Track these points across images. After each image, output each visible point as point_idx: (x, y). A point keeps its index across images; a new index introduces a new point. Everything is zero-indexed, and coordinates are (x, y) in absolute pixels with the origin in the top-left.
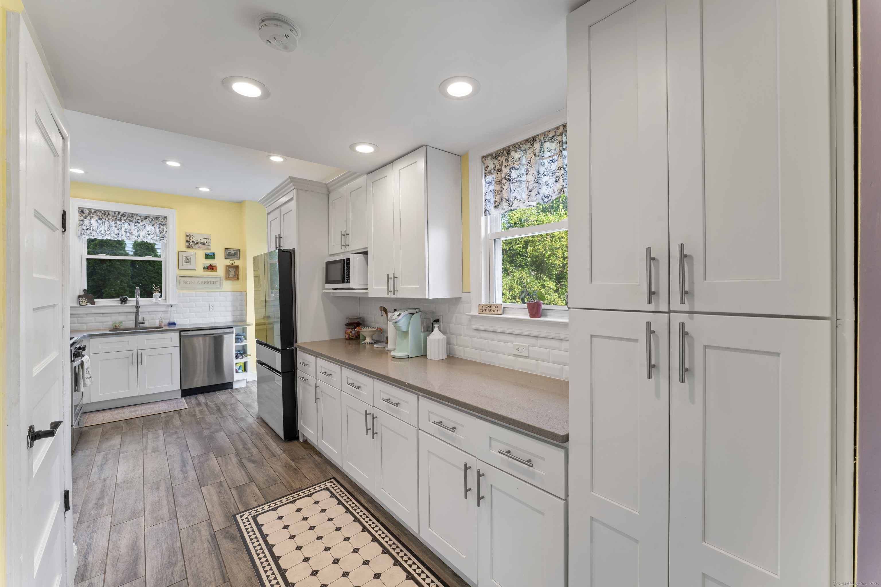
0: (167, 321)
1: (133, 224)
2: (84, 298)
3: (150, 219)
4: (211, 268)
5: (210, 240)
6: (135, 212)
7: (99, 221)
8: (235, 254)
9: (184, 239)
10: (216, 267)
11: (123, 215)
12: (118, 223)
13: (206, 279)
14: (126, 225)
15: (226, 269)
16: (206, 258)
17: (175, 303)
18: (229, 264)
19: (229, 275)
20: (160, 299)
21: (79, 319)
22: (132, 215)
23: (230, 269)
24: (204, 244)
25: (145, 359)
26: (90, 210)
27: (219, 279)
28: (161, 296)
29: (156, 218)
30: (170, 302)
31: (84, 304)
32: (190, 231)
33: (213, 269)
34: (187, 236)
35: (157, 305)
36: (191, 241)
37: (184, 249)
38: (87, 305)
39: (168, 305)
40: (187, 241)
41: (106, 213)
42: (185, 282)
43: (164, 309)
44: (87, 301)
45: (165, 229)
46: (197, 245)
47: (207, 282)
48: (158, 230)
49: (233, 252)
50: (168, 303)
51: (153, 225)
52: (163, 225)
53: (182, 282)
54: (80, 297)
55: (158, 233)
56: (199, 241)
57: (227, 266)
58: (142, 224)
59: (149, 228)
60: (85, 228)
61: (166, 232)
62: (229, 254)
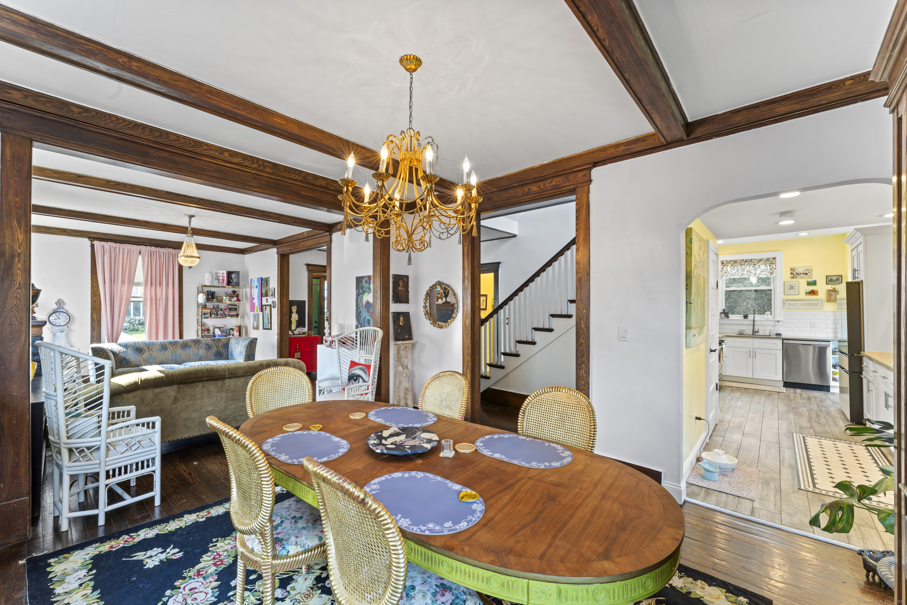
0: (775, 332)
1: (752, 266)
2: (723, 314)
3: (763, 261)
4: (813, 292)
5: (811, 271)
6: (753, 258)
7: (732, 267)
8: (838, 279)
9: (789, 272)
10: (817, 292)
11: (746, 261)
12: (743, 266)
13: (808, 302)
14: (748, 267)
15: (828, 293)
16: (808, 285)
17: (782, 319)
18: (831, 289)
19: (830, 297)
20: (770, 316)
21: (722, 326)
22: (751, 260)
23: (832, 293)
24: (807, 274)
25: (758, 355)
26: (727, 261)
27: (820, 301)
28: (771, 314)
29: (768, 260)
30: (777, 319)
31: (723, 318)
32: (793, 266)
33: (814, 294)
34: (791, 269)
35: (768, 320)
36: (795, 273)
37: (789, 279)
38: (725, 319)
39: (776, 321)
40: (792, 273)
41: (735, 262)
42: (789, 304)
43: (773, 323)
44: (724, 316)
45: (774, 267)
46: (800, 276)
47: (809, 304)
48: (769, 268)
49: (834, 278)
50: (776, 319)
51: (766, 265)
52: (773, 264)
53: (787, 304)
54: (721, 313)
55: (769, 270)
56: (802, 272)
57: (829, 290)
58: (758, 265)
59: (763, 267)
60: (724, 272)
61: (775, 269)
62: (831, 280)
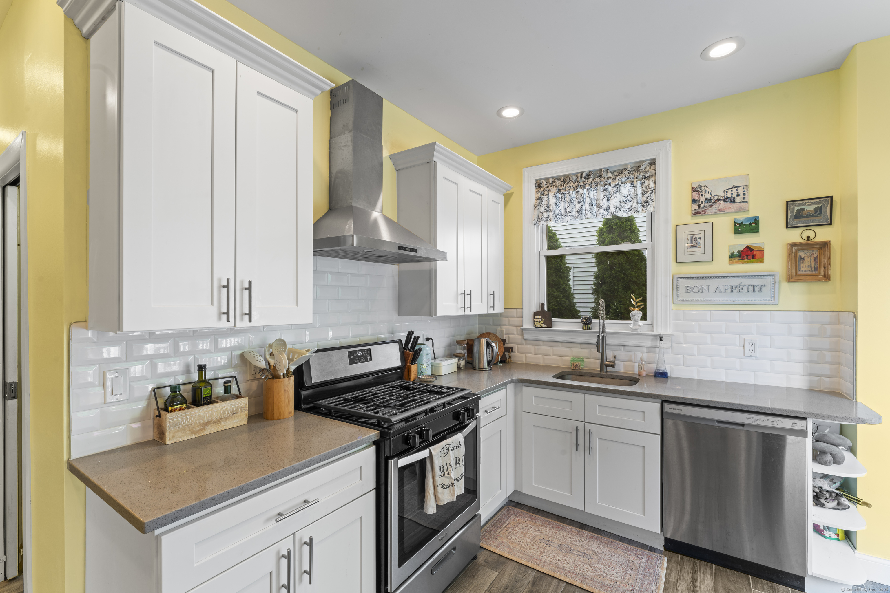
0: (652, 368)
1: (601, 188)
2: (540, 317)
3: (626, 172)
4: (749, 254)
5: (746, 188)
6: (602, 166)
7: (559, 195)
8: (819, 211)
9: (687, 196)
10: (762, 251)
11: (588, 177)
12: (581, 191)
13: (735, 282)
14: (592, 193)
15: (790, 253)
16: (736, 232)
17: (669, 332)
18: (799, 240)
19: (797, 267)
20: (641, 323)
21: (536, 347)
22: (599, 173)
23: (802, 254)
24: (733, 200)
25: (597, 444)
26: (547, 179)
27: (769, 280)
28: (644, 318)
29: (637, 168)
30: (659, 330)
31: (539, 326)
32: (698, 179)
33: (754, 257)
34: (694, 190)
35: (636, 334)
36: (702, 199)
37: (688, 218)
38: (542, 327)
39: (655, 336)
40: (694, 201)
41: (565, 180)
42: (689, 289)
43: (648, 343)
44: (542, 322)
45: (652, 185)
46: (716, 206)
47: (739, 289)
48: (639, 191)
49: (810, 208)
50: (656, 332)
51: (632, 182)
52: (648, 178)
53: (682, 290)
54: (536, 314)
55: (640, 197)
56: (721, 194)
57: (793, 245)
58: (613, 184)
59: (626, 189)
60: (542, 209)
61: (654, 190)
62: (799, 215)
